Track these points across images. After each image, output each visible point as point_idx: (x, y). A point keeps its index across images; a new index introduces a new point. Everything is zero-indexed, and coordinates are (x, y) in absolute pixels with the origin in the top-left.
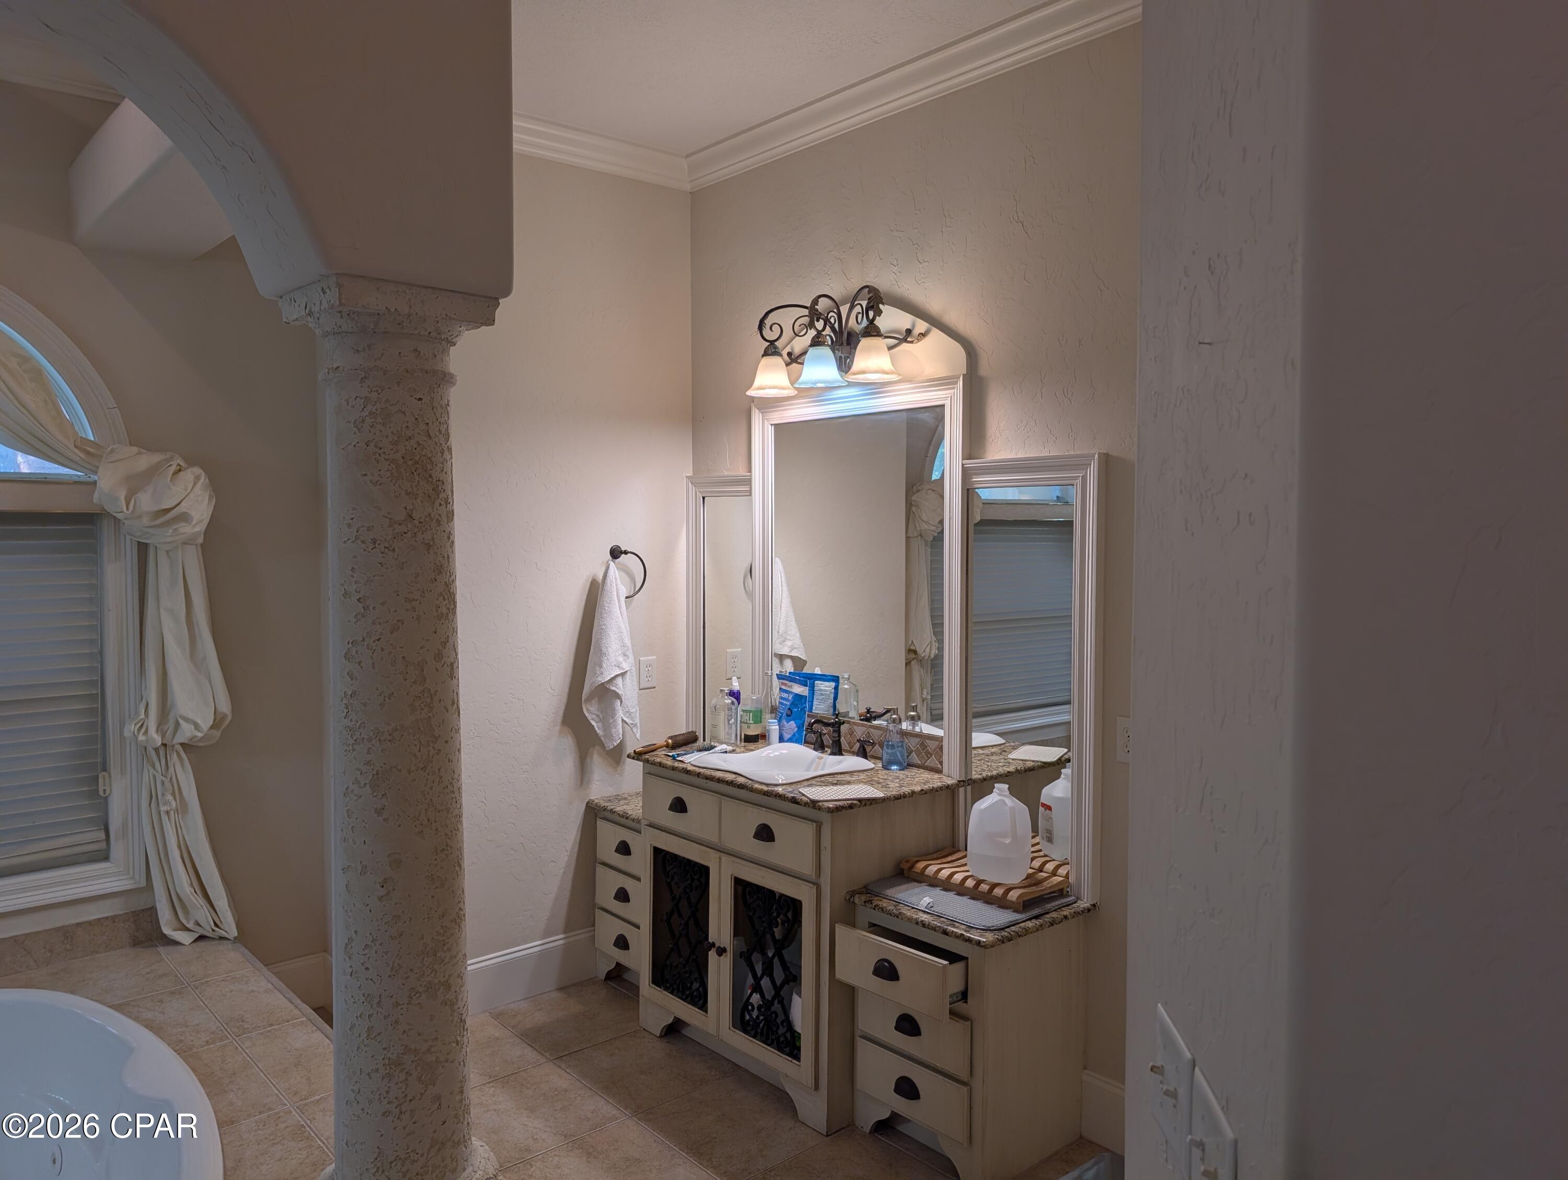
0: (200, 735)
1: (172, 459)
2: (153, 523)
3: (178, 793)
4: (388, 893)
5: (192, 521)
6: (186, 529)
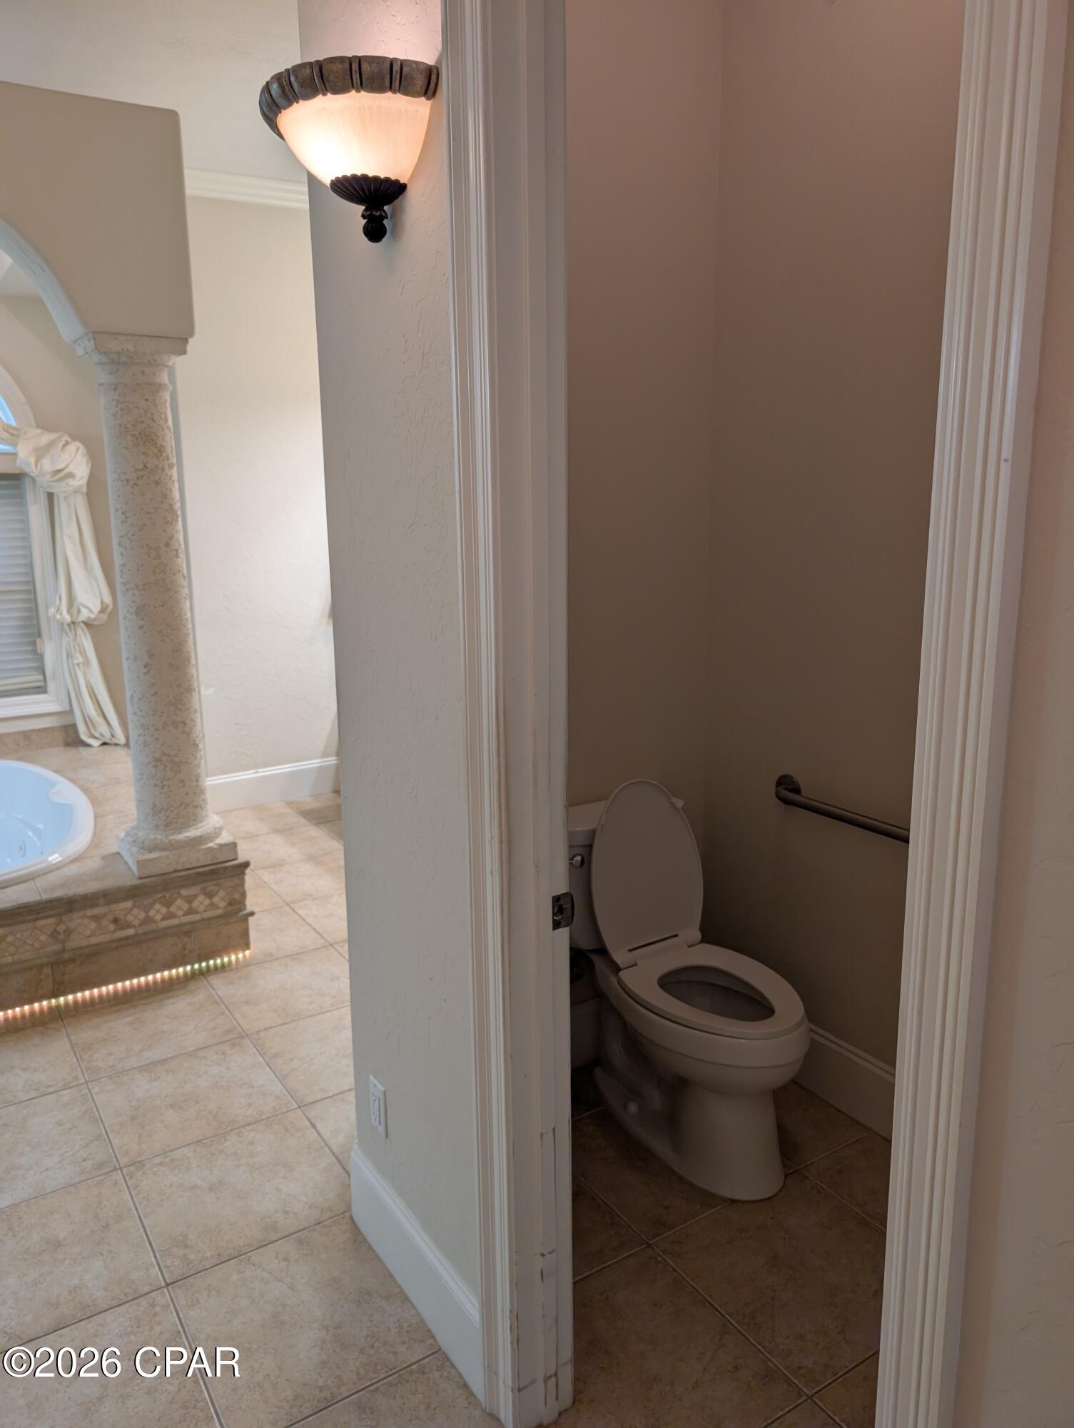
0: (92, 616)
1: (61, 436)
2: (54, 479)
3: (83, 653)
4: (148, 671)
5: (78, 477)
6: (74, 483)
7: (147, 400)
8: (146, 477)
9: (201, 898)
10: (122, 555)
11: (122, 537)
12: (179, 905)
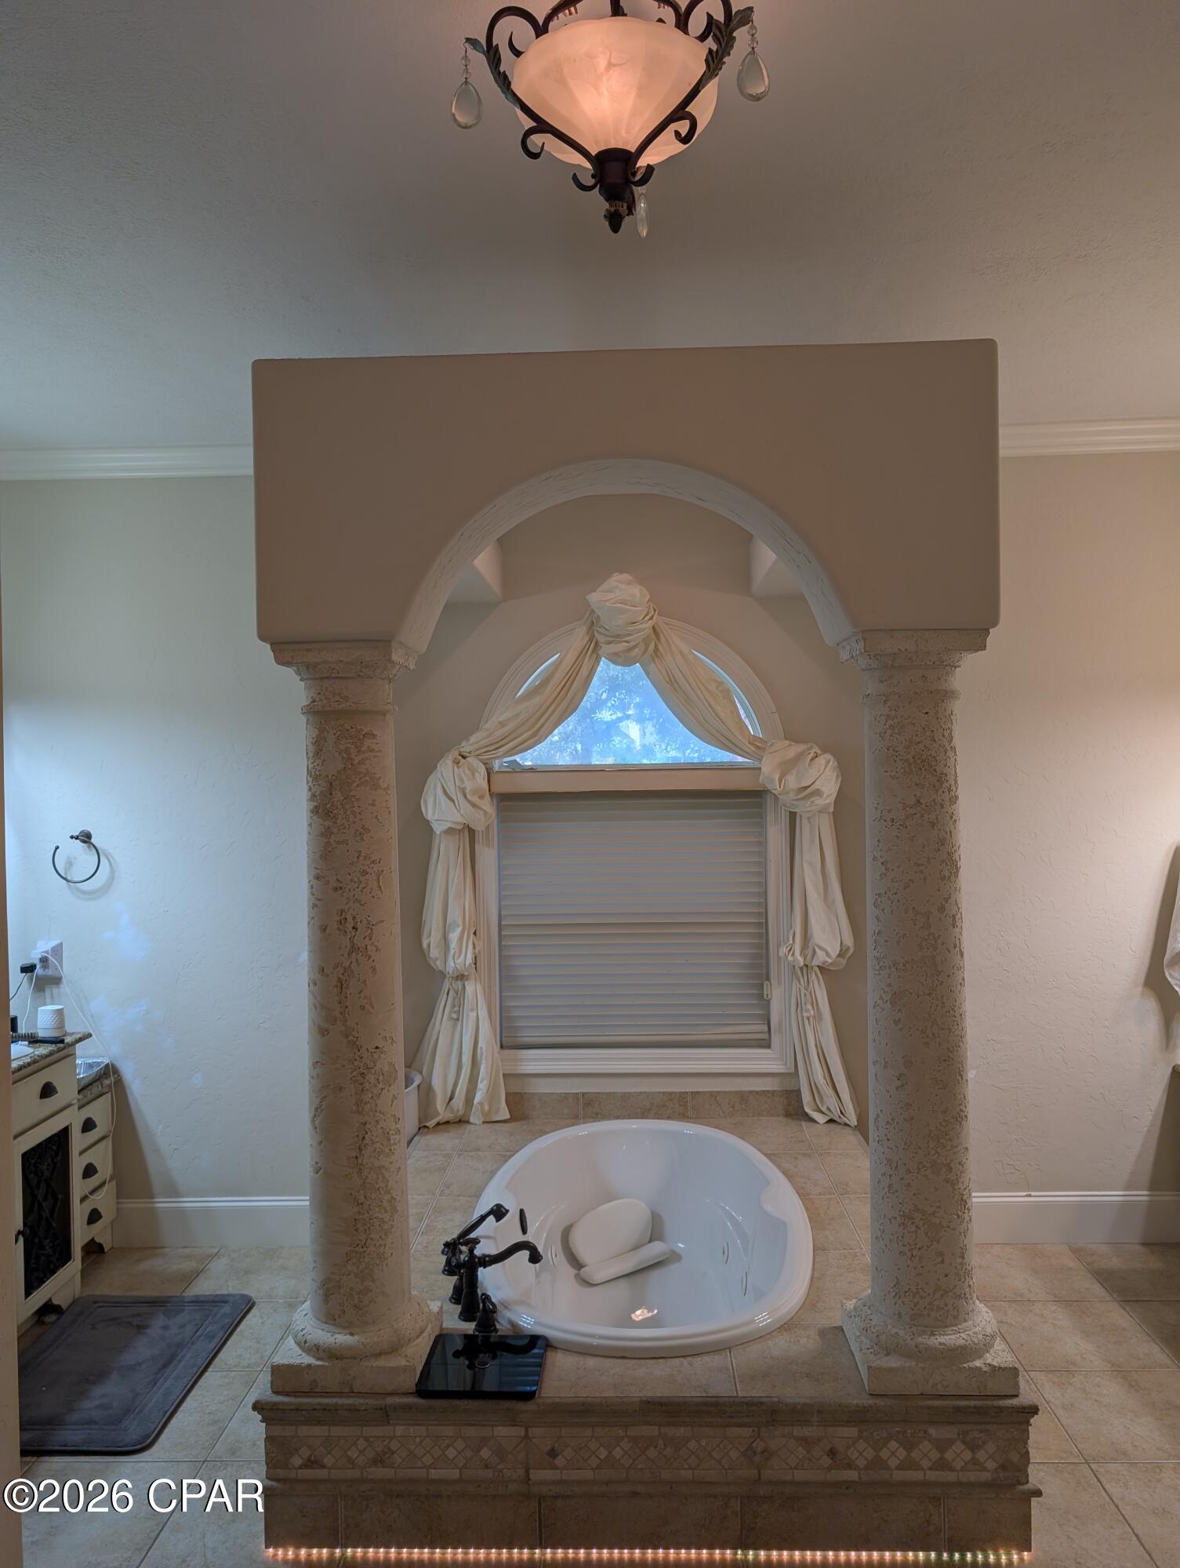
0: (830, 961)
1: (811, 747)
2: (800, 796)
3: (815, 1004)
4: (903, 1085)
5: (823, 795)
6: (820, 802)
7: (927, 713)
8: (918, 815)
9: (958, 1447)
10: (877, 918)
11: (879, 895)
12: (925, 1453)
